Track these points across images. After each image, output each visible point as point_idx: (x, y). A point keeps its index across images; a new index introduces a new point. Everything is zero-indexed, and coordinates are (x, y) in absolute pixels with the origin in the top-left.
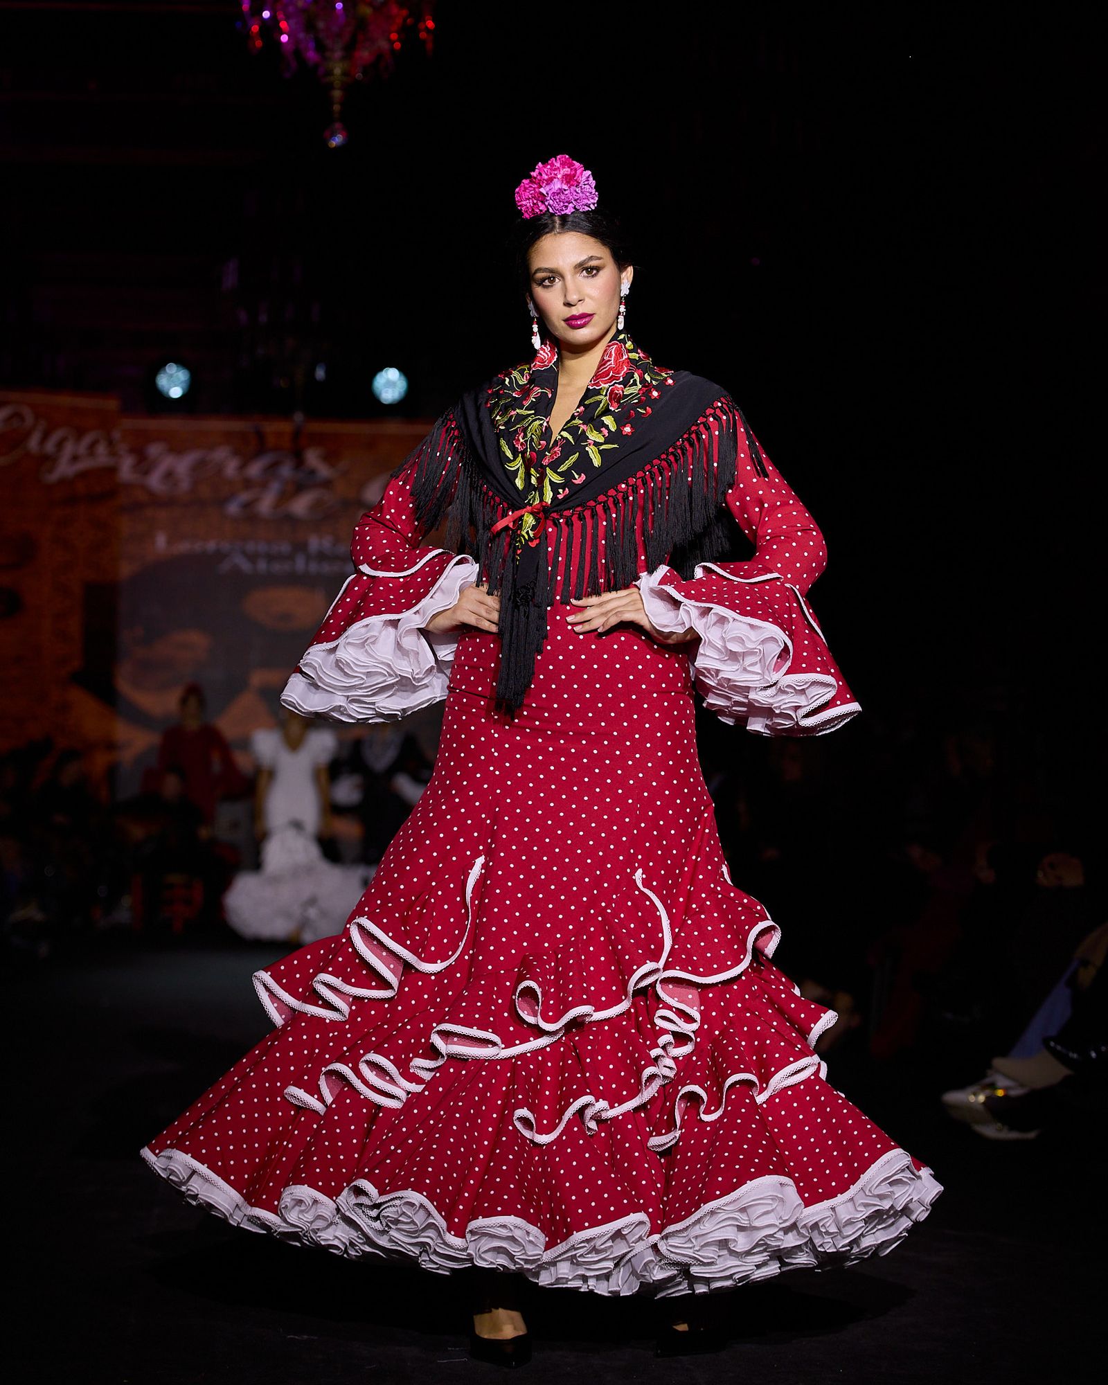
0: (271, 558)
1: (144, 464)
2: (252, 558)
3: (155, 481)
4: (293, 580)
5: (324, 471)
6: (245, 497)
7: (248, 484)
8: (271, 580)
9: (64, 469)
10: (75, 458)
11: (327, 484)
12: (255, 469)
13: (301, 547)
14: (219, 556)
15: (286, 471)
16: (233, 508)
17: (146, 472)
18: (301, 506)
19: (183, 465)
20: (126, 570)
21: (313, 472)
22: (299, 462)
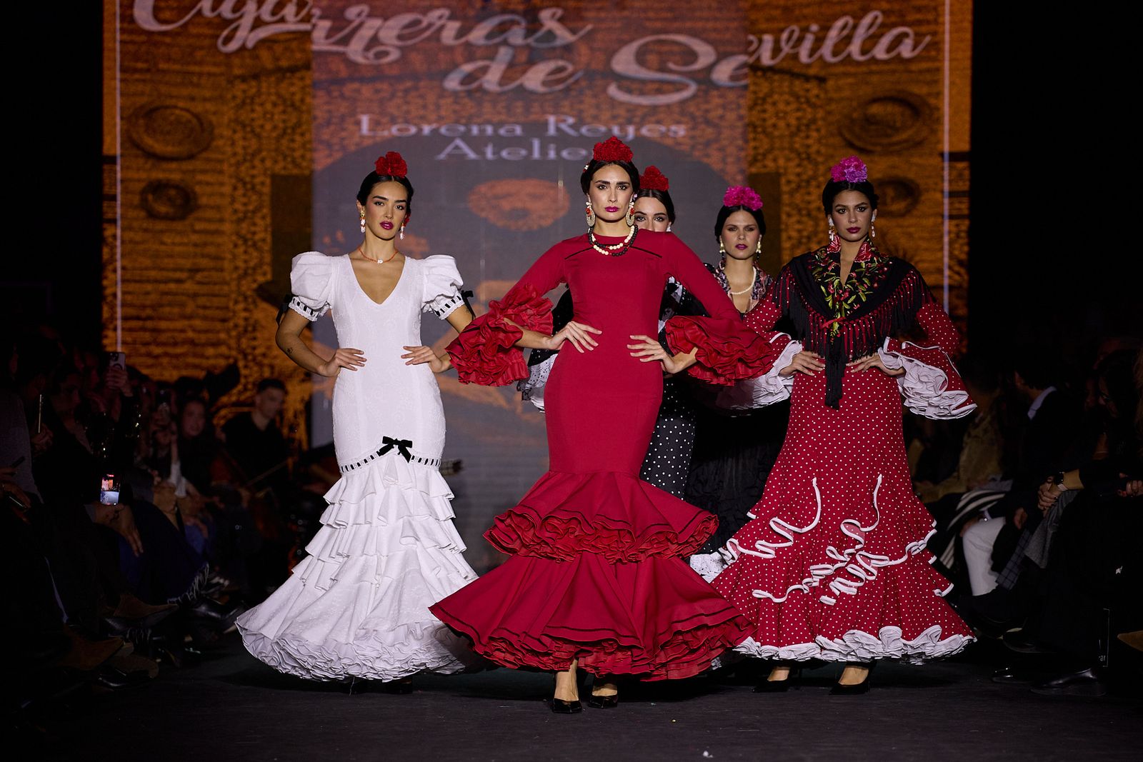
0: (500, 143)
1: (342, 30)
2: (477, 143)
3: (355, 50)
4: (527, 169)
5: (564, 36)
6: (468, 68)
7: (470, 52)
8: (501, 170)
9: (245, 36)
10: (258, 23)
11: (568, 49)
12: (478, 35)
13: (538, 128)
14: (438, 141)
15: (517, 36)
16: (452, 83)
17: (345, 41)
18: (534, 79)
19: (390, 31)
20: (322, 160)
21: (551, 35)
22: (534, 24)
